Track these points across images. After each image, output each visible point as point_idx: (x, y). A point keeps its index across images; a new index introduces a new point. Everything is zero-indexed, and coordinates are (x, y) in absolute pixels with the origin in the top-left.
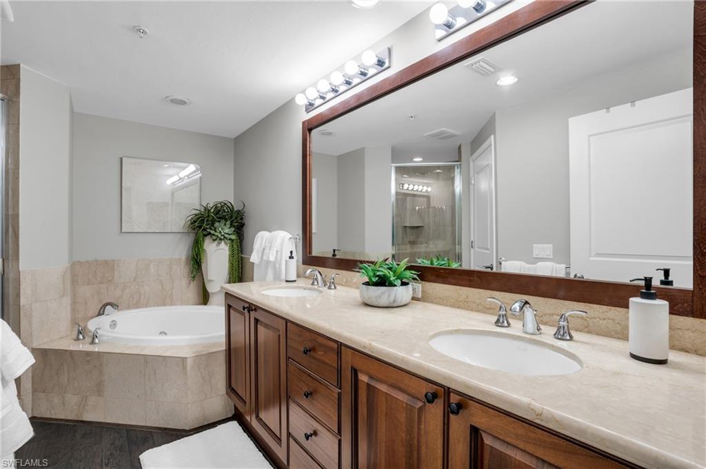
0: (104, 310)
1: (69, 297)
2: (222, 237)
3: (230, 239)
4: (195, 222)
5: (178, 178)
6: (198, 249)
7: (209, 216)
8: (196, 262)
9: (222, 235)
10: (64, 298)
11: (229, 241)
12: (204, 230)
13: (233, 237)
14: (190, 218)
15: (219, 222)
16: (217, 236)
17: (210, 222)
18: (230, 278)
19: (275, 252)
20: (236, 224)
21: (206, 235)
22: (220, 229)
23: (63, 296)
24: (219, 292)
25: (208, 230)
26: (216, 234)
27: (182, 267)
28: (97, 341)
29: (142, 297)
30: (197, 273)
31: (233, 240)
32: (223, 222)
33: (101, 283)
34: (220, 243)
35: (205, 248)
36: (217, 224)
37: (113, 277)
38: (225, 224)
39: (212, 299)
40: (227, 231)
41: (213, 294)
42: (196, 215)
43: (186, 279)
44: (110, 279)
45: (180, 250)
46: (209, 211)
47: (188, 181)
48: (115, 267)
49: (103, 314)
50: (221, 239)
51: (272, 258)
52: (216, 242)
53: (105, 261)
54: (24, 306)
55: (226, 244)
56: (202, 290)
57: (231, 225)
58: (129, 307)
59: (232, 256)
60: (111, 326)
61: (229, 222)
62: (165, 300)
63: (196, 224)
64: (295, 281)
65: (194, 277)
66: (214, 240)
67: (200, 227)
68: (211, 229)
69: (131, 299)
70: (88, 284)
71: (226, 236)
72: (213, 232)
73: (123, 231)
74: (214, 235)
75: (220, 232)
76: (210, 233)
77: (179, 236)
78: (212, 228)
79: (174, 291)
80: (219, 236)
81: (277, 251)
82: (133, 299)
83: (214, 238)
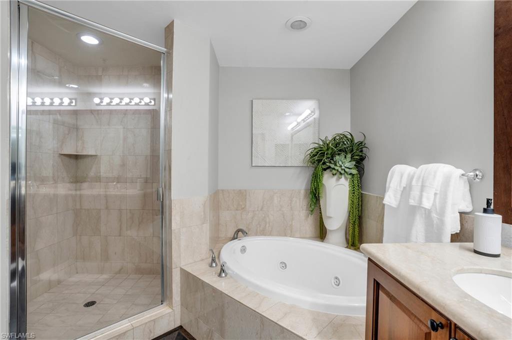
0: (237, 234)
1: (208, 224)
2: (343, 172)
3: (350, 174)
4: (314, 155)
5: (296, 123)
6: (317, 183)
7: (328, 149)
8: (315, 195)
9: (342, 169)
10: (205, 225)
11: (350, 177)
12: (324, 163)
13: (354, 172)
14: (309, 152)
15: (339, 154)
16: (338, 170)
17: (329, 156)
18: (349, 216)
19: (432, 196)
20: (357, 157)
21: (325, 170)
22: (340, 163)
23: (203, 223)
24: (338, 229)
25: (328, 164)
26: (336, 168)
27: (301, 200)
28: (223, 275)
29: (268, 225)
30: (315, 206)
31: (353, 175)
32: (343, 155)
33: (237, 210)
34: (339, 179)
35: (324, 182)
36: (337, 158)
37: (246, 206)
38: (345, 157)
39: (329, 236)
40: (347, 165)
41: (331, 231)
42: (315, 149)
43: (304, 211)
44: (243, 206)
45: (300, 183)
46: (328, 145)
47: (304, 123)
48: (247, 196)
49: (237, 238)
50: (341, 174)
51: (427, 204)
52: (336, 177)
53: (240, 190)
54: (174, 230)
55: (346, 179)
56: (319, 224)
57: (352, 158)
58: (256, 234)
59: (352, 192)
60: (241, 250)
61: (349, 156)
62: (285, 231)
63: (316, 158)
64: (497, 256)
65: (312, 211)
66: (333, 175)
67: (319, 161)
68: (330, 163)
69: (258, 226)
70: (228, 210)
71: (347, 170)
72: (332, 166)
73: (253, 165)
74: (334, 169)
75: (341, 166)
76: (329, 167)
77: (298, 170)
78: (332, 162)
79: (293, 221)
80: (340, 170)
81: (436, 194)
82: (260, 226)
83: (334, 172)
